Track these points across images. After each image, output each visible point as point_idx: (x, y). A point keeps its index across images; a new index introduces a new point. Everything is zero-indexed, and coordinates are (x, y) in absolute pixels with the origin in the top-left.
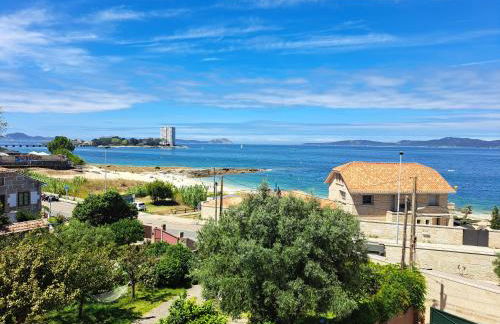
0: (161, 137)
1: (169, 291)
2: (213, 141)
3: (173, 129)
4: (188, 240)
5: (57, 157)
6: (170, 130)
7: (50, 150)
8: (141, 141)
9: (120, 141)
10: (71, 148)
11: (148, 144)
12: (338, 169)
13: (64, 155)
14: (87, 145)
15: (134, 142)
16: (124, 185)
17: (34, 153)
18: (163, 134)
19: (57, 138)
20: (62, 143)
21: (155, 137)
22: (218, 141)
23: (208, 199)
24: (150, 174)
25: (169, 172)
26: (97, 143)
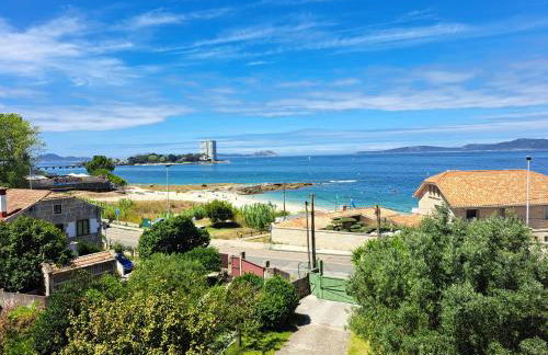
0: (201, 152)
1: (276, 335)
2: (256, 154)
3: (214, 143)
4: (275, 270)
5: (97, 178)
6: (210, 144)
7: (88, 171)
8: (180, 157)
9: (158, 159)
10: (111, 168)
11: (187, 160)
12: (431, 180)
13: (103, 176)
14: (123, 165)
15: (173, 158)
16: (173, 206)
17: (73, 175)
18: (203, 149)
19: (96, 157)
20: (101, 163)
21: (194, 152)
22: (261, 154)
23: (277, 219)
24: (197, 193)
25: (217, 190)
26: (133, 161)
